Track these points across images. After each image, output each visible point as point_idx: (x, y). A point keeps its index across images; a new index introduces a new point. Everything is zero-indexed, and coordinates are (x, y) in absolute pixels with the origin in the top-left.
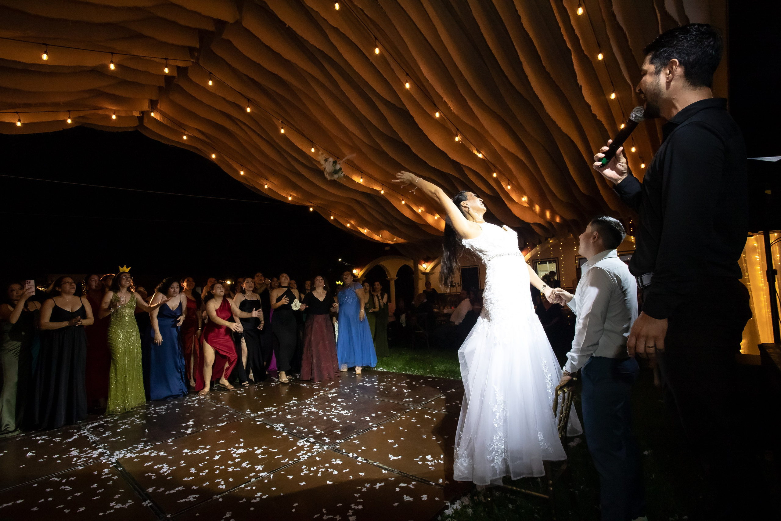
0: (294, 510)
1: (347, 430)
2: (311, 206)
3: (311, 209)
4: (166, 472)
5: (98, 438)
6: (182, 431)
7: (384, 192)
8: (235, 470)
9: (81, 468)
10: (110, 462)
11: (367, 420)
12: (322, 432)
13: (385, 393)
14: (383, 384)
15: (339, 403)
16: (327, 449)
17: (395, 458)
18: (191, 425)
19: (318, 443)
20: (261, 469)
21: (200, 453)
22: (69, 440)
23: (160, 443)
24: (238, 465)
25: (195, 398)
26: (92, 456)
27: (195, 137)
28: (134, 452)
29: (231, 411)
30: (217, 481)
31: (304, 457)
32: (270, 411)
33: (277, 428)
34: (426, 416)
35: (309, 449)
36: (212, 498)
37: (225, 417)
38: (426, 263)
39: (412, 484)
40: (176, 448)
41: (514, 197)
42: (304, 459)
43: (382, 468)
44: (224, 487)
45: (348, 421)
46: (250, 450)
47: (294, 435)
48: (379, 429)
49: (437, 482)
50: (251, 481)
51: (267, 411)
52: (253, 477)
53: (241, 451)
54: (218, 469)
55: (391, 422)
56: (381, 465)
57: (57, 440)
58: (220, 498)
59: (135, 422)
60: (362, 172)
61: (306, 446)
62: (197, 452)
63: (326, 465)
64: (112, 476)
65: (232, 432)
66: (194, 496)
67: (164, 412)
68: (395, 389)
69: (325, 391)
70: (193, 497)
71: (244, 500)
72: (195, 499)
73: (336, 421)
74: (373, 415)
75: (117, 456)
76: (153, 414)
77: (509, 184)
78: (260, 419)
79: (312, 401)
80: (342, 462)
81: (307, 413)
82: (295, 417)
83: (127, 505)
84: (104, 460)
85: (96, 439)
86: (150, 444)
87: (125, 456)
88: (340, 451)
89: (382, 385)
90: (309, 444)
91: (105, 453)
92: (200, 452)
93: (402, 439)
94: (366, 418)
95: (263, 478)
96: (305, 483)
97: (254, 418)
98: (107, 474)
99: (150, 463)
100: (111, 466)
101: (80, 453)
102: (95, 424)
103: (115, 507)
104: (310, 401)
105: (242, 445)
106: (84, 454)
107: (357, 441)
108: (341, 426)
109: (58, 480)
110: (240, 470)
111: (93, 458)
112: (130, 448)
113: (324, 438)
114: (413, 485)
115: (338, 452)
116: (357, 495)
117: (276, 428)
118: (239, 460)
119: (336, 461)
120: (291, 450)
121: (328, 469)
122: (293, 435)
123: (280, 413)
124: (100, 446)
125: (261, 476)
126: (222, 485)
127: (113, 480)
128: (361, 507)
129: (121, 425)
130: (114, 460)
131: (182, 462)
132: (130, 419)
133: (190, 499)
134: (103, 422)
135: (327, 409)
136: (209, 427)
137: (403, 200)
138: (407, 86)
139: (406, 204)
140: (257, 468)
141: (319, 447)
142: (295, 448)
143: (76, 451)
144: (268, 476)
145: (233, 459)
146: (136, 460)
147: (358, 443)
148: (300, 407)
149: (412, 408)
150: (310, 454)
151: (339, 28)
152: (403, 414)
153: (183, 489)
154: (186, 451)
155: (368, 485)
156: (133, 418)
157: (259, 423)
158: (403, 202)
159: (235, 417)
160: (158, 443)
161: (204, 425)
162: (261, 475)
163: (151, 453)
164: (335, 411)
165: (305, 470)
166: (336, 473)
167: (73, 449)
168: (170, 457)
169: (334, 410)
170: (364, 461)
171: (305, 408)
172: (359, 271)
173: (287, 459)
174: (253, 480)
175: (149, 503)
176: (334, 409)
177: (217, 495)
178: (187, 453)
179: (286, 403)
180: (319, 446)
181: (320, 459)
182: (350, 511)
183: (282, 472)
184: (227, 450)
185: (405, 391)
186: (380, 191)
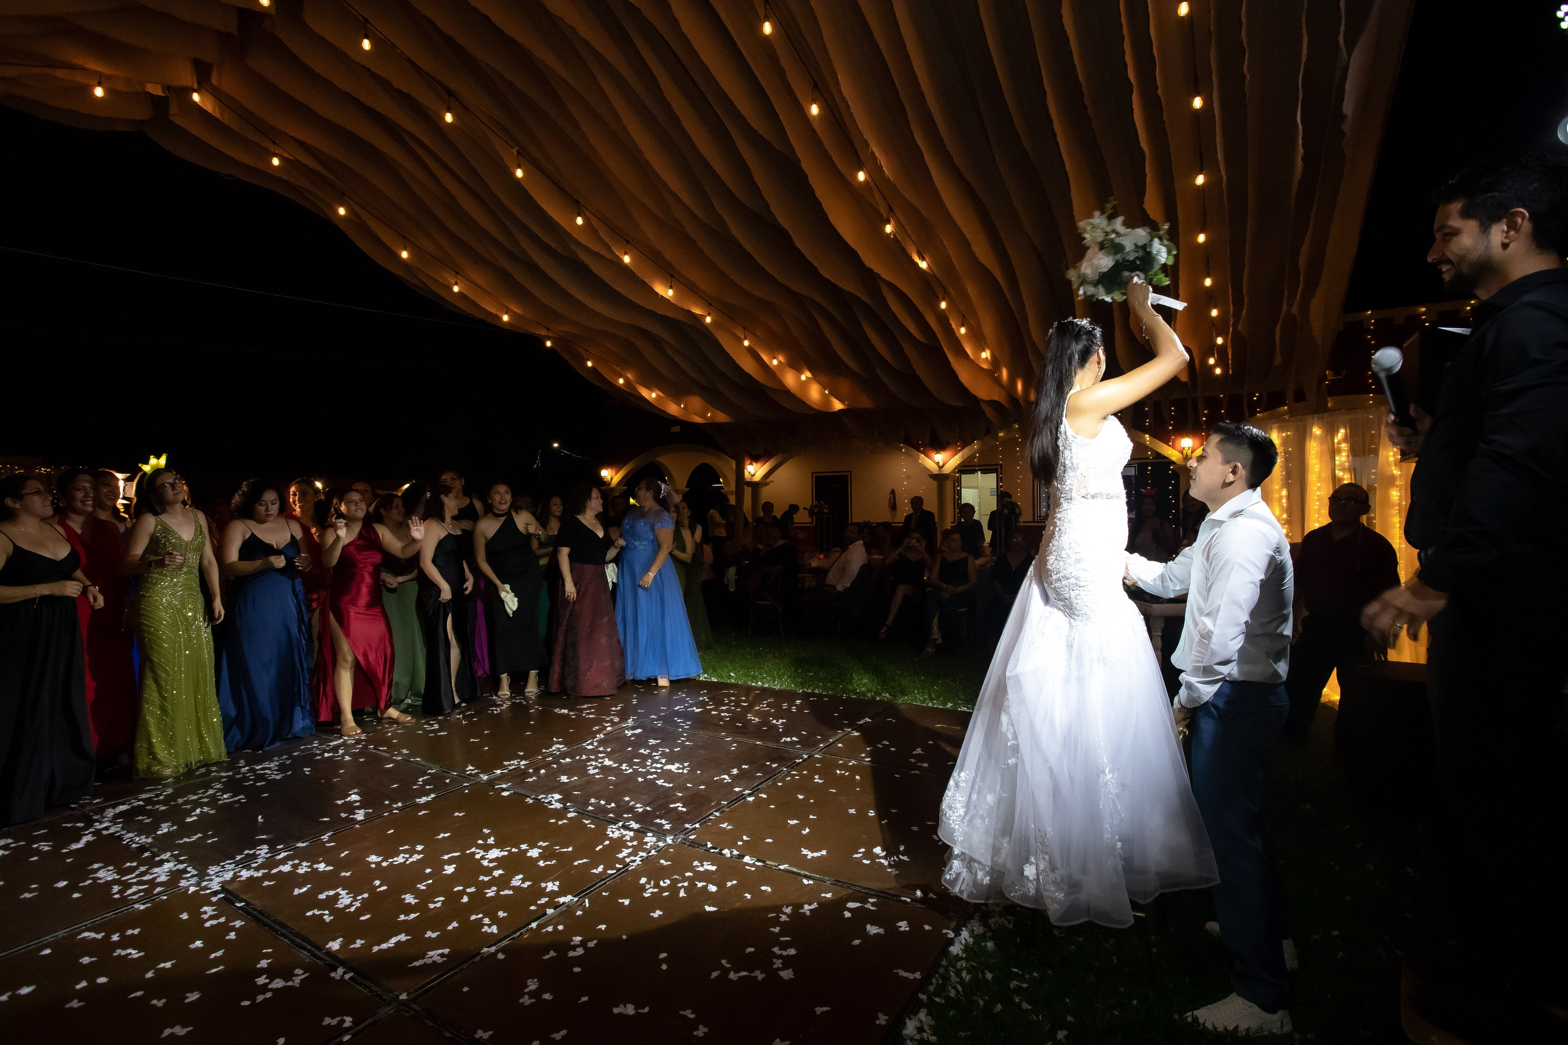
0: (664, 967)
1: (698, 804)
2: (548, 338)
3: (546, 342)
4: (351, 905)
5: (146, 838)
6: (343, 815)
7: (712, 319)
8: (502, 893)
9: (142, 907)
10: (208, 891)
11: (725, 781)
12: (648, 809)
13: (738, 726)
14: (724, 708)
15: (654, 748)
16: (673, 841)
17: (816, 855)
18: (356, 801)
19: (651, 831)
20: (556, 888)
21: (408, 863)
22: (74, 846)
23: (305, 845)
24: (502, 883)
25: (335, 743)
26: (155, 878)
27: (297, 161)
28: (254, 865)
29: (432, 769)
30: (473, 917)
31: (634, 861)
32: (518, 769)
33: (550, 803)
34: (838, 772)
35: (635, 843)
36: (479, 954)
37: (426, 782)
38: (754, 464)
39: (869, 902)
40: (347, 852)
41: (968, 348)
42: (635, 864)
43: (799, 874)
44: (494, 929)
45: (688, 785)
46: (514, 850)
47: (593, 817)
48: (759, 801)
49: (913, 897)
50: (545, 914)
51: (511, 768)
52: (547, 905)
53: (495, 853)
54: (463, 893)
55: (775, 784)
56: (795, 870)
57: (45, 847)
58: (497, 952)
59: (220, 800)
60: (675, 277)
61: (628, 838)
62: (400, 859)
63: (688, 874)
64: (228, 921)
65: (457, 814)
66: (440, 951)
67: (277, 775)
68: (753, 718)
69: (613, 724)
70: (438, 955)
71: (552, 954)
72: (445, 959)
73: (664, 784)
74: (735, 771)
75: (217, 876)
76: (255, 781)
77: (963, 325)
78: (504, 786)
79: (595, 744)
80: (716, 867)
81: (597, 771)
82: (576, 778)
83: (297, 981)
84: (189, 885)
85: (144, 840)
86: (282, 846)
87: (236, 876)
88: (701, 845)
89: (723, 711)
90: (632, 834)
91: (185, 871)
92: (407, 859)
93: (811, 817)
94: (722, 777)
95: (570, 909)
96: (661, 913)
97: (491, 783)
98: (211, 918)
99: (305, 889)
100: (214, 899)
101: (123, 872)
102: (122, 808)
103: (270, 987)
104: (592, 744)
105: (491, 841)
106: (134, 875)
107: (726, 824)
108: (680, 795)
109: (99, 936)
110: (511, 892)
111: (161, 884)
112: (238, 858)
113: (658, 821)
114: (873, 904)
115: (698, 847)
116: (777, 930)
117: (547, 803)
118: (500, 872)
119: (702, 866)
120: (600, 847)
121: (697, 883)
122: (590, 816)
123: (543, 771)
124: (163, 857)
125: (564, 903)
126: (490, 926)
127: (233, 929)
128: (792, 952)
129: (188, 807)
130: (215, 886)
131: (377, 883)
132: (203, 793)
133: (434, 959)
134: (141, 803)
135: (635, 760)
136: (400, 804)
137: (746, 338)
138: (814, 110)
139: (750, 348)
140: (546, 887)
141: (654, 839)
142: (607, 842)
143: (109, 871)
144: (577, 901)
145: (488, 871)
146: (266, 883)
147: (729, 827)
148: (578, 758)
149: (805, 757)
150: (644, 854)
152: (793, 769)
153: (407, 940)
154: (373, 858)
155: (788, 910)
156: (211, 792)
157: (505, 794)
158: (746, 344)
159: (447, 781)
160: (300, 845)
161: (387, 802)
162: (562, 900)
163: (295, 866)
164: (654, 765)
165: (648, 886)
166: (713, 888)
167: (96, 866)
168: (343, 874)
169: (652, 763)
170: (757, 863)
171: (589, 760)
172: (614, 472)
173: (602, 866)
174: (550, 911)
175: (345, 973)
176: (650, 761)
177: (489, 947)
178: (378, 864)
179: (544, 751)
180: (653, 836)
181: (669, 863)
182: (775, 960)
183: (604, 894)
184: (463, 853)
185: (774, 721)
186: (704, 317)
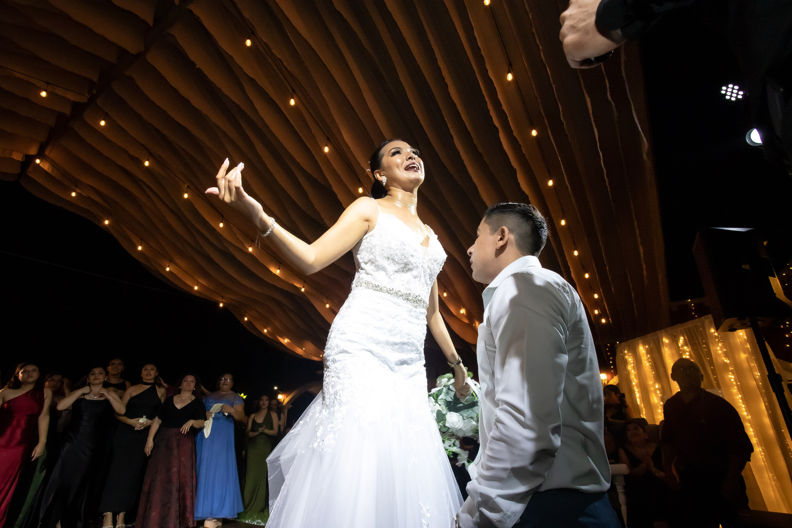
2: (222, 302)
3: (221, 305)
7: (305, 290)
27: (89, 198)
41: (452, 309)
60: (280, 263)
77: (445, 291)
137: (327, 303)
138: (326, 149)
139: (330, 308)
151: (255, 78)
158: (328, 306)
172: (285, 396)
186: (301, 288)
